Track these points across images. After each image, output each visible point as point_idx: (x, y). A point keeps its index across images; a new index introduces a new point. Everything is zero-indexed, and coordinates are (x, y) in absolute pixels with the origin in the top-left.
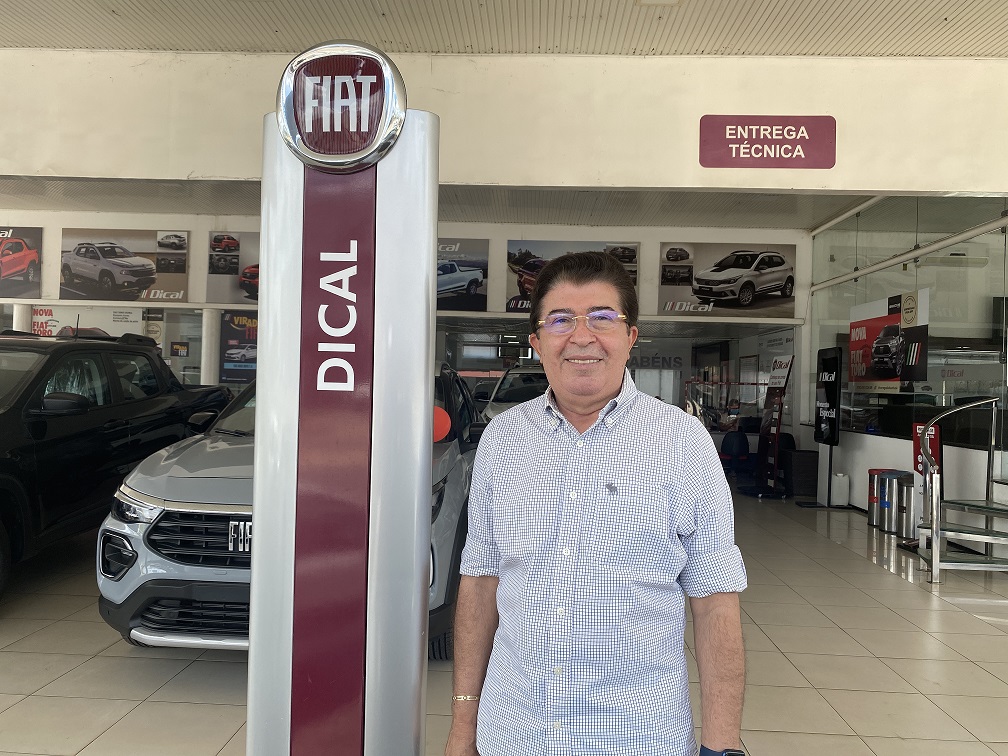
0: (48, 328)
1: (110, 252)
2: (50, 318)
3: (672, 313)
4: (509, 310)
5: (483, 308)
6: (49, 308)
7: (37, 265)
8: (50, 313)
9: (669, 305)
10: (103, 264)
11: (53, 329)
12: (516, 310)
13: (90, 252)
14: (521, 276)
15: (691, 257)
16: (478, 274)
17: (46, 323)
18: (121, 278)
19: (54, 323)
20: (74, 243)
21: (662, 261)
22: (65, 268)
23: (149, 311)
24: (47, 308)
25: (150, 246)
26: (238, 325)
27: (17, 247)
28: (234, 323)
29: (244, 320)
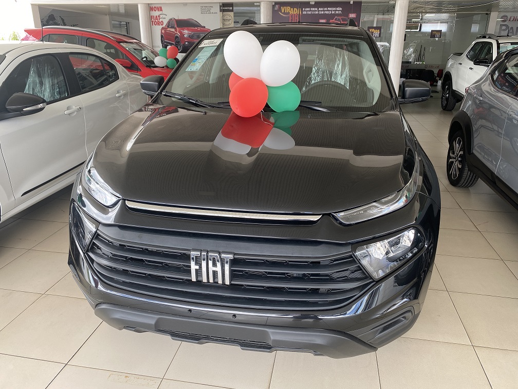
0: (161, 20)
2: (161, 12)
6: (160, 6)
8: (160, 9)
11: (164, 20)
17: (159, 16)
19: (164, 16)
23: (223, 5)
24: (158, 6)
26: (284, 13)
28: (281, 12)
29: (288, 9)
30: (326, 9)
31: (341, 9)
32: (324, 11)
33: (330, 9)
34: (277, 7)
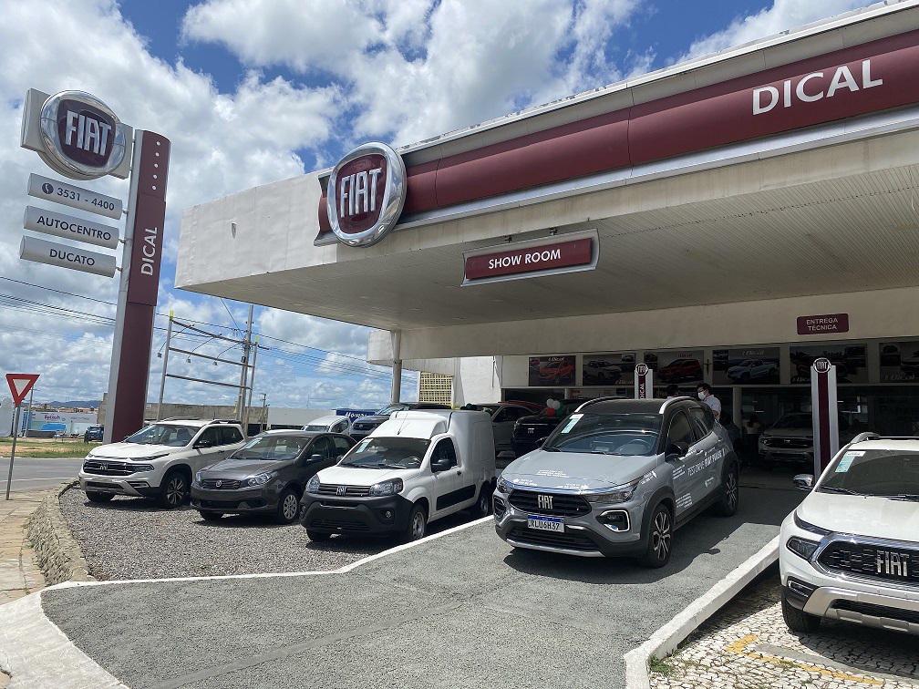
1: (603, 365)
3: (889, 381)
4: (792, 383)
5: (779, 383)
7: (574, 371)
9: (887, 377)
10: (600, 370)
12: (796, 383)
13: (594, 365)
14: (798, 365)
15: (899, 350)
16: (774, 365)
18: (607, 375)
20: (587, 362)
21: (881, 353)
22: (584, 372)
23: (618, 390)
24: (577, 390)
25: (619, 361)
27: (566, 365)
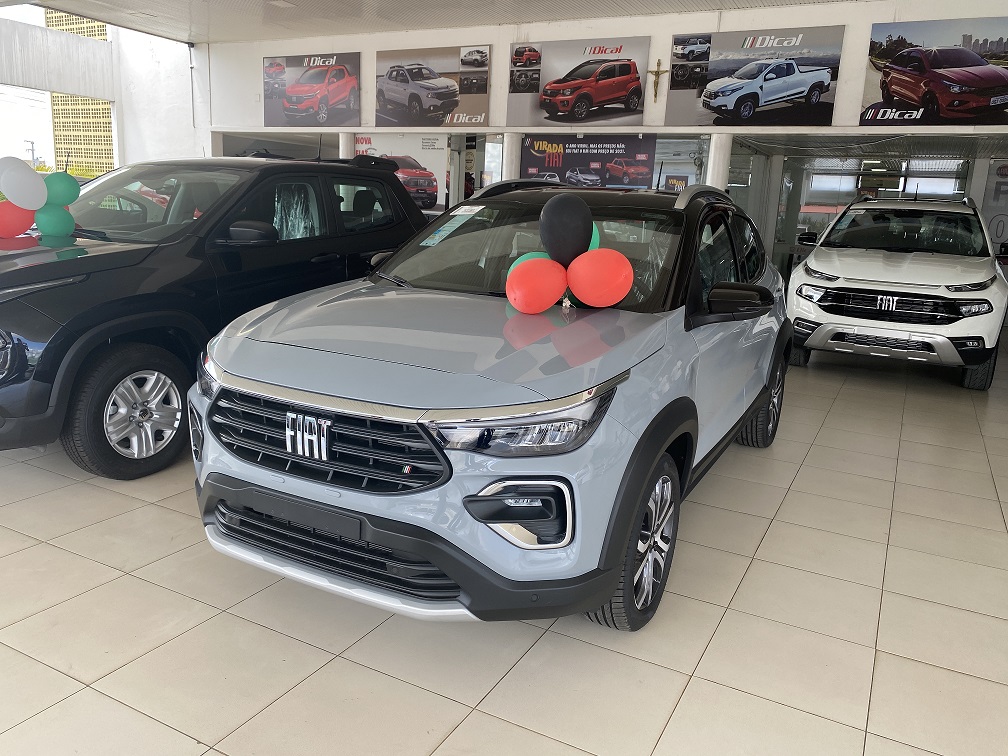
1: (418, 74)
4: (864, 123)
7: (357, 92)
10: (412, 87)
12: (874, 122)
13: (400, 75)
14: (886, 75)
16: (824, 76)
17: (366, 152)
18: (427, 102)
19: (373, 152)
20: (386, 67)
22: (380, 94)
23: (454, 137)
25: (454, 65)
26: (538, 151)
27: (340, 75)
28: (534, 149)
29: (544, 145)
30: (600, 146)
31: (623, 146)
32: (598, 149)
33: (607, 146)
34: (528, 141)
